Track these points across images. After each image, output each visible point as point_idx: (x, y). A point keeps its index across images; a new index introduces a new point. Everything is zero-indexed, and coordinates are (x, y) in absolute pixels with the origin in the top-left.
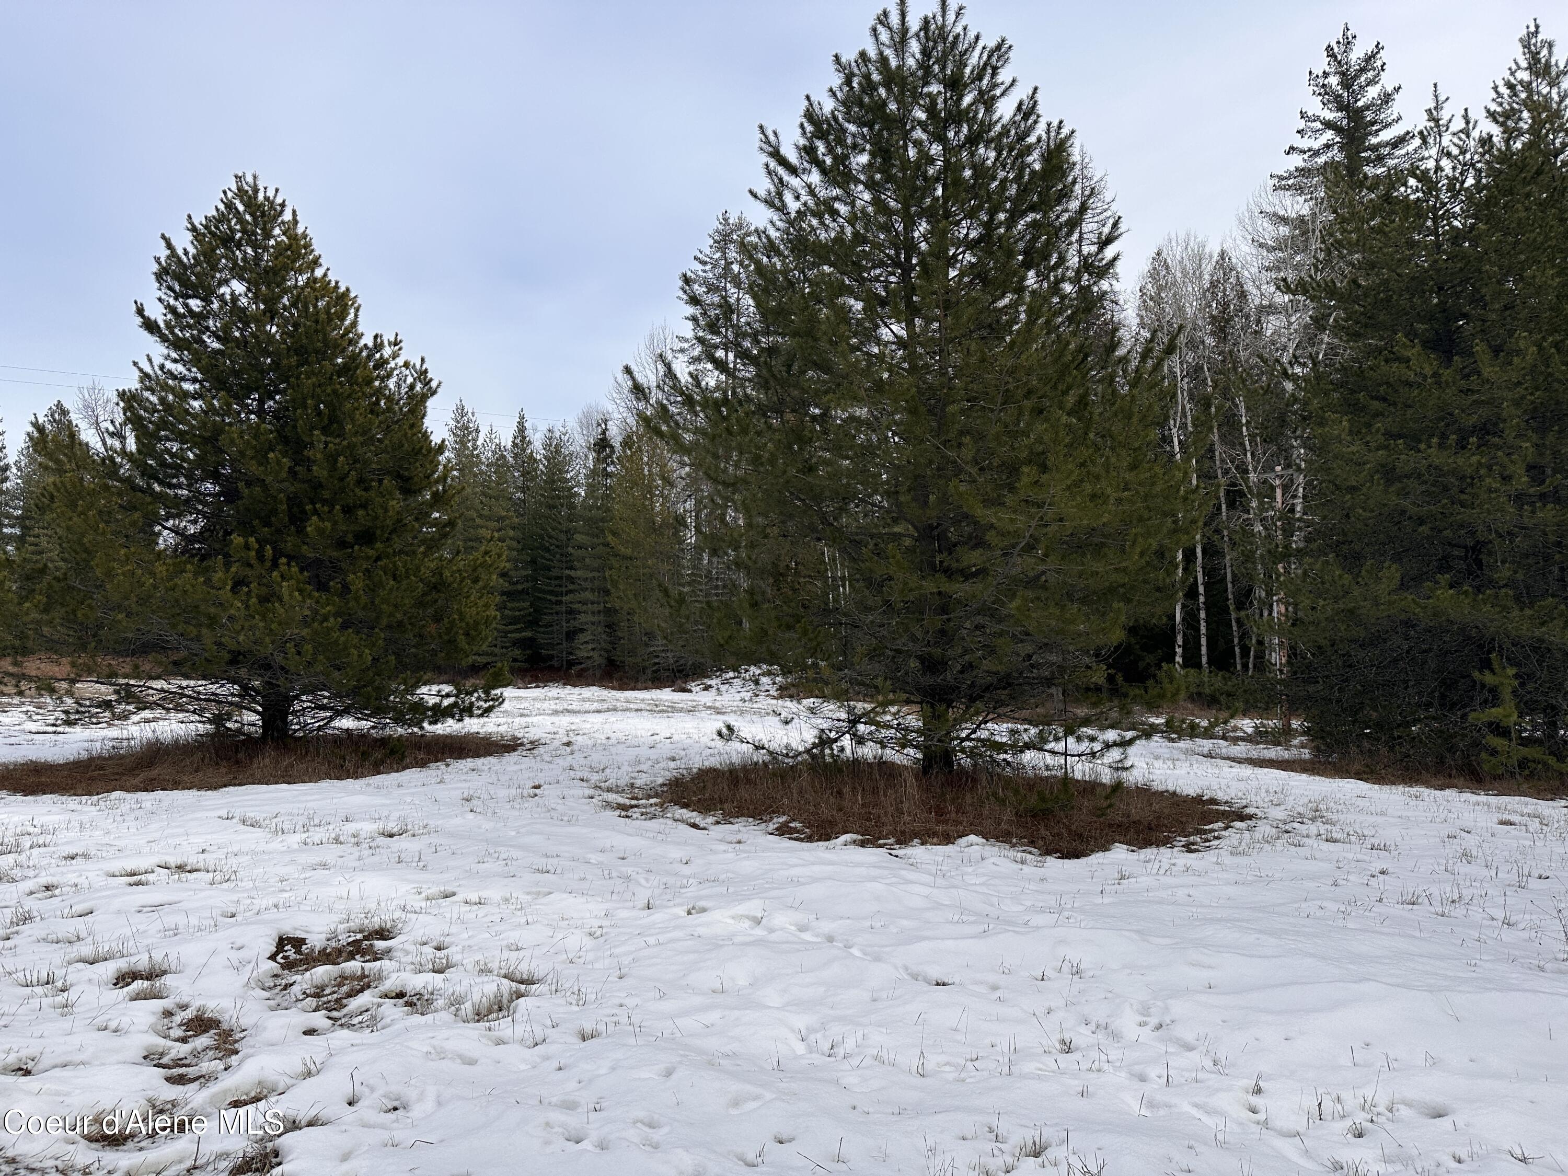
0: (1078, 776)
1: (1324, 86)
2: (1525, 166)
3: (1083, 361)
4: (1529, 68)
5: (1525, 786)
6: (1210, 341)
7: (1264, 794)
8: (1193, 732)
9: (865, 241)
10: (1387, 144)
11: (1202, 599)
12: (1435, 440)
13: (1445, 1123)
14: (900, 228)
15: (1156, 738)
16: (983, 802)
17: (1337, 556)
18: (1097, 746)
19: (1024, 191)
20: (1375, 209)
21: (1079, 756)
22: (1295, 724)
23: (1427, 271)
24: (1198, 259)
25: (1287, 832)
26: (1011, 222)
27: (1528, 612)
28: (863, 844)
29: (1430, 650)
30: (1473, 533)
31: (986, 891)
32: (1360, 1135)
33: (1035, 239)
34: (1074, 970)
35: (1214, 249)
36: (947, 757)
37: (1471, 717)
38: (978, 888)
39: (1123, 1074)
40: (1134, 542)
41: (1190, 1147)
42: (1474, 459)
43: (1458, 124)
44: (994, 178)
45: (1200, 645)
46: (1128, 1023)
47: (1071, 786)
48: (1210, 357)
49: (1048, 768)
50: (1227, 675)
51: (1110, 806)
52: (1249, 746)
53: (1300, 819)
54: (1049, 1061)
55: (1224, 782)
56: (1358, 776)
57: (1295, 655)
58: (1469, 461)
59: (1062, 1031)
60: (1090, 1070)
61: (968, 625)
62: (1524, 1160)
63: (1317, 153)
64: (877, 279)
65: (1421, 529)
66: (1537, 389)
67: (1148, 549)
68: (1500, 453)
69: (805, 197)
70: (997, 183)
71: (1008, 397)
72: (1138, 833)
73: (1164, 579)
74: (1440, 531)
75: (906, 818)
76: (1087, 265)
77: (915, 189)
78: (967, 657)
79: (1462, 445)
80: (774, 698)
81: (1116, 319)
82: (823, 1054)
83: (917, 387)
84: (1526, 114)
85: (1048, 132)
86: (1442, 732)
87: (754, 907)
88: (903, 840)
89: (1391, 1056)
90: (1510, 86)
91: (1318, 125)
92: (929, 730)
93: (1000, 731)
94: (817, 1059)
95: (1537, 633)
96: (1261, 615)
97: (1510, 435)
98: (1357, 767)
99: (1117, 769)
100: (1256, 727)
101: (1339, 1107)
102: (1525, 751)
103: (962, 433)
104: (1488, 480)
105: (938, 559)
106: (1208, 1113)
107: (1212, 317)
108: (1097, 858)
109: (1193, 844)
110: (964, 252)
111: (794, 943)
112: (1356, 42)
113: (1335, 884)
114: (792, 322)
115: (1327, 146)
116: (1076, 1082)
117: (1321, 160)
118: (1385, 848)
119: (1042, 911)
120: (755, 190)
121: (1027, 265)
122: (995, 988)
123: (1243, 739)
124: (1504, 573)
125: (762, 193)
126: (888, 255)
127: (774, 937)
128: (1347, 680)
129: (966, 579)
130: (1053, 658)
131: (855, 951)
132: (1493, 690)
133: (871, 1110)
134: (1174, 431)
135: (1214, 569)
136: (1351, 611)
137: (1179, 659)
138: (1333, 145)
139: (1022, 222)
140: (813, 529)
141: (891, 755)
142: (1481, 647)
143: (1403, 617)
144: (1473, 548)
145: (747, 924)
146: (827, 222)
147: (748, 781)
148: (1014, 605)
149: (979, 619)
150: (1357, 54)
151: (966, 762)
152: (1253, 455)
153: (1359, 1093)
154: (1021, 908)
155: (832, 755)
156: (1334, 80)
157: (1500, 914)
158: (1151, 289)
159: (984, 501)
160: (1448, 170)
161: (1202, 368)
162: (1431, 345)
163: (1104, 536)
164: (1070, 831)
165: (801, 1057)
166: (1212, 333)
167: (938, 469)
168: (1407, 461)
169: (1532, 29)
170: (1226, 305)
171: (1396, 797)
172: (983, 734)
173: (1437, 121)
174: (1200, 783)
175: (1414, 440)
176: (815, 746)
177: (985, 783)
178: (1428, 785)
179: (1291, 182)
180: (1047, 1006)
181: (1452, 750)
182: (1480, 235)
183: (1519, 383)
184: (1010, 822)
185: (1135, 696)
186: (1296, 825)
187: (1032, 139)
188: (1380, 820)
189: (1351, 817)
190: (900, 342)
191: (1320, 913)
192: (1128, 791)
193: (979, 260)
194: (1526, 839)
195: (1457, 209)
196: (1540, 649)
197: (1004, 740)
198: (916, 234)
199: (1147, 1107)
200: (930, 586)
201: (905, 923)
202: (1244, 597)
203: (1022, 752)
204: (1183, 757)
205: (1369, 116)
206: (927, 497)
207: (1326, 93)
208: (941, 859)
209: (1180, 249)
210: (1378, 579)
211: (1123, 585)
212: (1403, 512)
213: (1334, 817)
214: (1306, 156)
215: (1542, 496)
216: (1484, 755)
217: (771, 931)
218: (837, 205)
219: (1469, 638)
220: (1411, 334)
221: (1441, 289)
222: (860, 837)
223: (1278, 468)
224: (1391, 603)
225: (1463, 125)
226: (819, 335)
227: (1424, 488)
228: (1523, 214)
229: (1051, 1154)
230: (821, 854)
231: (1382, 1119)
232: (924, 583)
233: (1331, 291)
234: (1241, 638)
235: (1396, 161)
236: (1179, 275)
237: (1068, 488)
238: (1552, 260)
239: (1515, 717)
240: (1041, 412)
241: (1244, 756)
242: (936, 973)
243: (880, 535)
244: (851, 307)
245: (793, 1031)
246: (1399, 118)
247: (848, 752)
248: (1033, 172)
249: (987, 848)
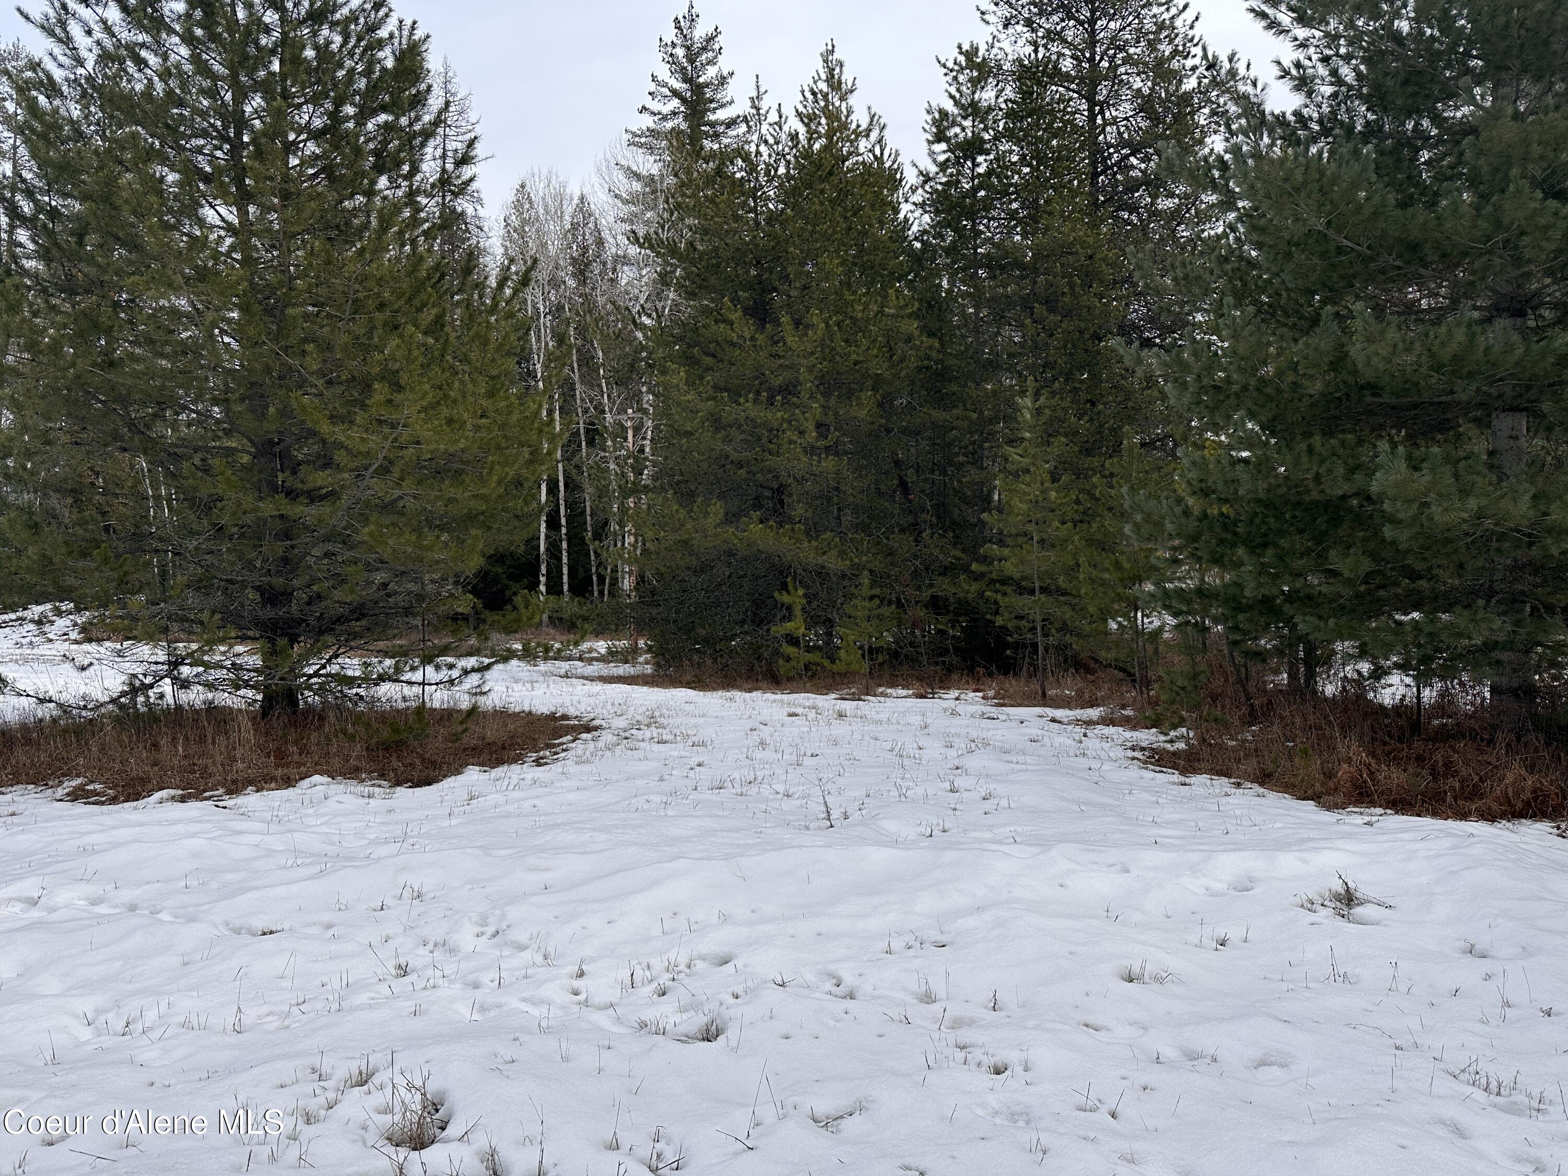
0: (436, 705)
1: (671, 55)
2: (822, 165)
3: (439, 281)
4: (827, 81)
5: (808, 685)
6: (571, 283)
7: (609, 707)
8: (548, 654)
9: (181, 104)
10: (722, 123)
11: (564, 530)
12: (751, 396)
13: (729, 968)
14: (228, 97)
15: (514, 662)
16: (330, 740)
17: (675, 493)
18: (455, 673)
19: (373, 88)
20: (709, 181)
21: (437, 684)
22: (641, 643)
23: (748, 245)
24: (560, 197)
25: (626, 738)
26: (362, 116)
27: (814, 543)
28: (183, 799)
29: (745, 576)
30: (777, 477)
31: (327, 830)
32: (664, 994)
33: (385, 143)
34: (415, 894)
35: (574, 191)
36: (291, 697)
37: (773, 629)
38: (320, 829)
39: (458, 986)
40: (491, 469)
41: (516, 1039)
42: (779, 415)
43: (773, 117)
44: (341, 66)
45: (562, 574)
46: (466, 938)
47: (426, 715)
48: (570, 298)
49: (404, 699)
50: (583, 600)
51: (465, 730)
52: (601, 665)
53: (638, 726)
54: (384, 989)
55: (575, 699)
56: (689, 685)
57: (644, 582)
58: (776, 416)
59: (397, 956)
60: (425, 988)
61: (317, 552)
62: (783, 985)
63: (665, 118)
64: (199, 150)
65: (740, 472)
66: (824, 360)
67: (505, 477)
68: (797, 411)
69: (98, 34)
70: (344, 73)
71: (358, 306)
72: (491, 753)
73: (522, 508)
74: (754, 475)
75: (240, 765)
76: (444, 181)
77: (246, 57)
78: (315, 588)
79: (771, 402)
80: (76, 642)
81: (481, 245)
82: (116, 1034)
83: (251, 283)
84: (823, 121)
85: (400, 28)
86: (752, 644)
87: (29, 887)
88: (234, 789)
89: (692, 921)
90: (814, 94)
91: (666, 91)
92: (267, 667)
93: (352, 666)
94: (106, 1041)
95: (820, 561)
96: (616, 545)
97: (805, 395)
98: (688, 677)
99: (476, 694)
100: (609, 648)
101: (648, 973)
102: (809, 657)
103: (306, 340)
104: (789, 433)
105: (280, 478)
106: (535, 1004)
107: (572, 258)
108: (450, 783)
109: (542, 758)
110: (305, 141)
111: (82, 919)
112: (700, 20)
113: (661, 780)
114: (83, 182)
115: (674, 113)
116: (410, 1003)
117: (669, 125)
118: (704, 744)
119: (386, 841)
120: (26, 9)
121: (379, 169)
122: (329, 926)
123: (597, 660)
124: (799, 510)
125: (37, 16)
126: (212, 125)
127: (55, 916)
128: (681, 603)
129: (312, 501)
130: (411, 586)
131: (165, 916)
132: (789, 608)
133: (173, 1082)
134: (538, 366)
135: (575, 503)
136: (686, 542)
137: (543, 588)
138: (678, 113)
139: (373, 121)
140: (116, 437)
141: (224, 698)
142: (781, 572)
143: (725, 547)
144: (778, 490)
145: (17, 908)
146: (130, 70)
147: (28, 741)
148: (366, 530)
149: (330, 547)
150: (700, 32)
151: (312, 698)
152: (609, 396)
153: (665, 958)
154: (365, 842)
155: (147, 704)
156: (680, 52)
157: (781, 788)
158: (515, 221)
159: (331, 417)
160: (765, 157)
161: (563, 308)
162: (749, 312)
163: (462, 462)
164: (424, 759)
165: (87, 1043)
166: (574, 275)
167: (280, 378)
168: (730, 412)
169: (830, 48)
170: (585, 249)
171: (715, 701)
172: (333, 669)
173: (758, 109)
174: (554, 701)
175: (735, 394)
176: (123, 694)
177: (333, 720)
178: (740, 689)
179: (643, 140)
180: (384, 934)
181: (759, 658)
182: (787, 220)
183: (812, 353)
184: (359, 758)
185: (494, 621)
186: (634, 732)
187: (383, 33)
188: (701, 720)
189: (678, 721)
190: (229, 228)
191: (646, 806)
192: (485, 714)
193: (324, 152)
194: (804, 726)
195: (771, 193)
196: (822, 574)
197: (357, 674)
198: (248, 109)
199: (479, 1012)
200: (268, 508)
201: (229, 877)
202: (601, 531)
203: (377, 684)
204: (542, 679)
205: (708, 94)
206: (267, 408)
207: (674, 63)
208: (277, 804)
209: (542, 185)
210: (706, 514)
211: (483, 513)
212: (727, 457)
213: (665, 722)
214: (656, 118)
215: (827, 449)
216: (781, 662)
217: (54, 910)
218: (144, 53)
219: (774, 565)
220: (735, 300)
221: (758, 262)
222: (181, 792)
223: (630, 411)
224: (716, 535)
225: (777, 119)
226: (119, 202)
227: (743, 437)
228: (818, 207)
229: (376, 1080)
230: (127, 816)
231: (682, 975)
232: (261, 504)
233: (673, 250)
234: (598, 567)
235: (729, 140)
236: (542, 211)
237: (424, 409)
238: (837, 251)
239: (802, 630)
240: (396, 327)
241: (596, 674)
242: (260, 923)
243: (207, 449)
244: (162, 177)
245: (76, 1017)
246: (732, 102)
247: (169, 699)
248: (384, 70)
249: (332, 787)
